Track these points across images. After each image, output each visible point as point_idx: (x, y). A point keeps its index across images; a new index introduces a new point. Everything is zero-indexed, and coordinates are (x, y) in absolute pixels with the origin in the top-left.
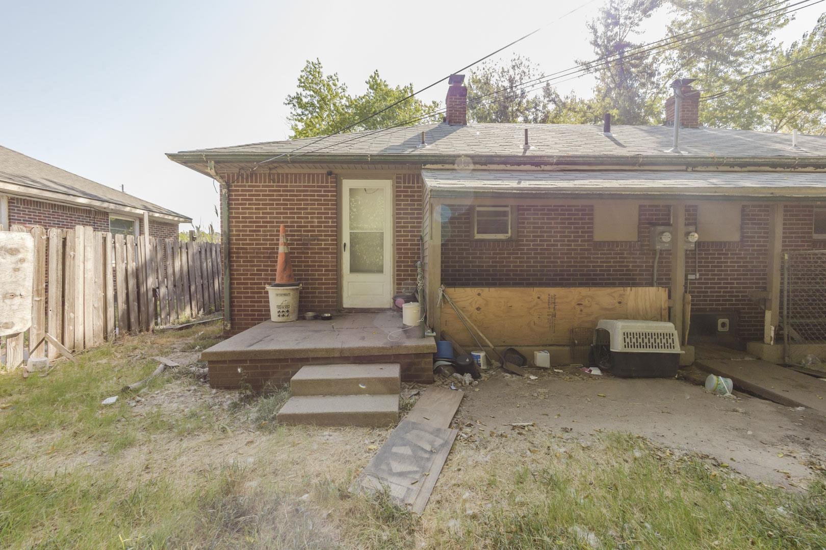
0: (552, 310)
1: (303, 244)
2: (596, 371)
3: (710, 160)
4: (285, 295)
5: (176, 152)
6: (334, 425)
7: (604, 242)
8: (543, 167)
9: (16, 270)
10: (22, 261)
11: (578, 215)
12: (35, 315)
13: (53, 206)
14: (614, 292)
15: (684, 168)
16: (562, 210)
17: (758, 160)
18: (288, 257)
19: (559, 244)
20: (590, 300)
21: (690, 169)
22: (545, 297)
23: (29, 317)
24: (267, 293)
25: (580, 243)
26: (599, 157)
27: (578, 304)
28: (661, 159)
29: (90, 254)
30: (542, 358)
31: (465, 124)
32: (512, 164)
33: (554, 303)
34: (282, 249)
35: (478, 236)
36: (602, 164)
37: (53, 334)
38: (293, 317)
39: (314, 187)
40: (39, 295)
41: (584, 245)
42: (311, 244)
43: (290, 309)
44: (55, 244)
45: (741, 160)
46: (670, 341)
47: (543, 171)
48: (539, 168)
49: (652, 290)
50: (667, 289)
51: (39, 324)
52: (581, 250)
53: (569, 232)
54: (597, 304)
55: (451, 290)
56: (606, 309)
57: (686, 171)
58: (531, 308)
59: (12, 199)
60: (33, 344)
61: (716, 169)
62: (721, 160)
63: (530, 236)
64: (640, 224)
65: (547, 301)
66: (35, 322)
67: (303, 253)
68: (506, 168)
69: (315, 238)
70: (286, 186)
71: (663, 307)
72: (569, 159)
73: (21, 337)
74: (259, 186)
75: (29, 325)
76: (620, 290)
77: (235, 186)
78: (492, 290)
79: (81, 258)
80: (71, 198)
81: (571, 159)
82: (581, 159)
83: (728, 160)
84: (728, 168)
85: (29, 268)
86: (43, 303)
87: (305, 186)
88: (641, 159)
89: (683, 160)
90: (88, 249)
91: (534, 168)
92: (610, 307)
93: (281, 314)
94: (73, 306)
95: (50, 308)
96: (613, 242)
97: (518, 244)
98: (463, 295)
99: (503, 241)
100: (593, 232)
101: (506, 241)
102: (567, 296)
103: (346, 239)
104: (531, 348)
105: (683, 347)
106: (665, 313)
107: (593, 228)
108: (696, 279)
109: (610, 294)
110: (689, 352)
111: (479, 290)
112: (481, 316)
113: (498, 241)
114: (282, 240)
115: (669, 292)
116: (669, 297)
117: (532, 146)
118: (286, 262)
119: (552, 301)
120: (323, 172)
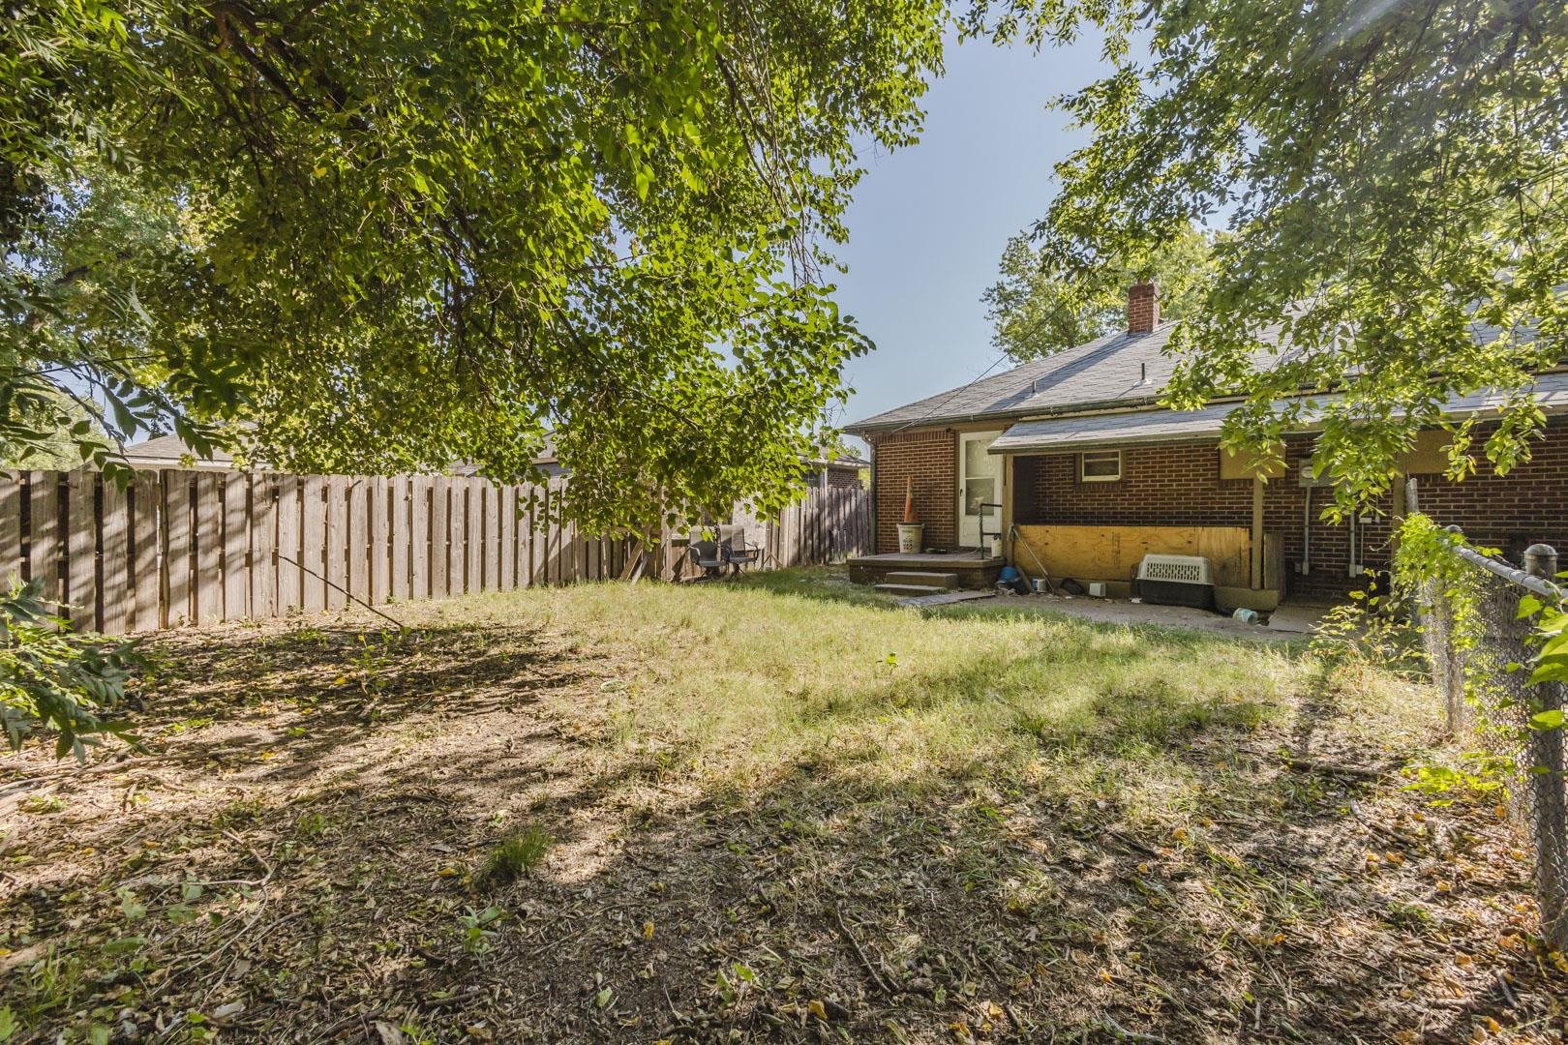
0: (1116, 548)
2: (1136, 600)
4: (908, 532)
7: (1233, 480)
14: (1183, 532)
18: (913, 503)
19: (1175, 484)
20: (1157, 539)
22: (1108, 535)
23: (765, 541)
24: (894, 529)
25: (1201, 482)
27: (1143, 543)
30: (1095, 588)
33: (1118, 541)
34: (909, 496)
35: (1086, 479)
38: (915, 550)
39: (937, 442)
40: (768, 527)
41: (1207, 485)
42: (936, 491)
43: (914, 543)
46: (1195, 574)
47: (1140, 412)
49: (1229, 531)
50: (1247, 529)
52: (1203, 490)
54: (1165, 543)
55: (1023, 528)
56: (1175, 547)
58: (1095, 545)
60: (765, 559)
63: (1139, 477)
64: (1287, 456)
65: (1111, 539)
66: (767, 544)
67: (928, 498)
69: (937, 485)
71: (1243, 548)
73: (761, 552)
74: (897, 445)
75: (764, 546)
76: (1190, 530)
77: (880, 445)
78: (1059, 527)
86: (770, 532)
87: (932, 443)
91: (1129, 409)
92: (1179, 544)
93: (906, 547)
94: (783, 537)
95: (773, 536)
96: (1245, 480)
97: (1125, 486)
98: (1033, 532)
99: (1108, 483)
100: (1219, 470)
101: (1114, 483)
102: (1131, 536)
103: (963, 485)
104: (1096, 580)
105: (1263, 592)
106: (1245, 554)
107: (1219, 464)
108: (1373, 523)
109: (1178, 534)
110: (1272, 596)
111: (1047, 527)
112: (1049, 550)
113: (1103, 483)
114: (909, 488)
115: (1251, 533)
116: (1251, 538)
117: (1148, 381)
118: (911, 505)
119: (1117, 539)
120: (944, 429)
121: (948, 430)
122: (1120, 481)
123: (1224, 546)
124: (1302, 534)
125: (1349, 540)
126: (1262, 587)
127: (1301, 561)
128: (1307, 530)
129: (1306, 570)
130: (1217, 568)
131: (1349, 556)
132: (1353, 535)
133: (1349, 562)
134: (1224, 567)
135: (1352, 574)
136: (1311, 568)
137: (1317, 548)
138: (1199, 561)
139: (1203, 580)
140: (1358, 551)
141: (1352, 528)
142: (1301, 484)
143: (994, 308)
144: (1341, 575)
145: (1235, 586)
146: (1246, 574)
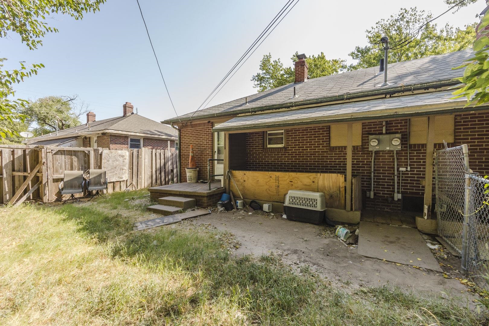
0: (277, 184)
1: (201, 152)
3: (399, 88)
4: (190, 172)
5: (163, 121)
6: (156, 213)
7: (336, 147)
8: (291, 108)
9: (124, 162)
10: (125, 159)
11: (320, 131)
12: (129, 175)
13: (156, 140)
14: (310, 176)
15: (384, 96)
16: (310, 130)
17: (445, 82)
18: (193, 157)
19: (309, 149)
20: (297, 179)
21: (388, 96)
22: (274, 177)
23: (127, 176)
24: (185, 171)
25: (321, 148)
26: (319, 99)
27: (291, 182)
28: (360, 94)
29: (147, 157)
30: (266, 207)
31: (303, 81)
32: (276, 109)
33: (278, 180)
34: (191, 154)
35: (269, 146)
36: (321, 102)
37: (134, 183)
38: (194, 181)
39: (205, 128)
40: (130, 169)
41: (324, 149)
42: (204, 152)
43: (192, 178)
44: (135, 154)
45: (428, 84)
46: (315, 203)
47: (291, 110)
48: (289, 109)
49: (334, 175)
50: (344, 175)
51: (130, 178)
52: (322, 152)
53: (314, 142)
54: (301, 182)
55: (233, 172)
56: (306, 185)
57: (385, 98)
58: (267, 182)
59: (144, 138)
60: (128, 185)
61: (412, 93)
62: (409, 87)
63: (292, 145)
64: (363, 134)
65: (275, 179)
66: (129, 177)
67: (201, 156)
68: (273, 111)
69: (205, 149)
70: (196, 129)
71: (341, 186)
72: (301, 103)
73: (125, 182)
74: (188, 130)
75: (127, 178)
76: (314, 175)
77: (182, 130)
78: (250, 172)
79: (144, 158)
80: (160, 137)
81: (303, 102)
82: (308, 102)
83: (416, 86)
84: (423, 91)
85: (127, 161)
86: (132, 172)
87: (202, 128)
88: (346, 96)
89: (376, 92)
90: (146, 155)
91: (286, 109)
92: (308, 184)
93: (190, 180)
94: (141, 173)
95: (134, 174)
96: (342, 147)
97: (286, 150)
98: (239, 174)
99: (278, 148)
100: (330, 141)
101: (280, 148)
102: (285, 177)
103: (216, 149)
104: (267, 202)
105: (352, 212)
106: (342, 190)
107: (330, 139)
108: (407, 171)
109: (308, 177)
110: (356, 215)
111: (245, 172)
112: (246, 184)
113: (276, 148)
114: (191, 151)
115: (345, 178)
116: (345, 180)
117: (297, 96)
118: (192, 159)
119: (277, 179)
120: (207, 122)
121: (209, 122)
122: (284, 147)
123: (331, 185)
124: (370, 176)
125: (394, 180)
126: (352, 209)
127: (370, 190)
128: (372, 173)
129: (372, 196)
130: (328, 197)
131: (394, 188)
132: (396, 177)
133: (394, 191)
134: (331, 196)
135: (396, 199)
136: (375, 194)
137: (377, 183)
138: (317, 196)
139: (319, 208)
140: (398, 186)
141: (396, 173)
142: (370, 149)
143: (256, 83)
144: (390, 199)
145: (337, 208)
146: (343, 202)
